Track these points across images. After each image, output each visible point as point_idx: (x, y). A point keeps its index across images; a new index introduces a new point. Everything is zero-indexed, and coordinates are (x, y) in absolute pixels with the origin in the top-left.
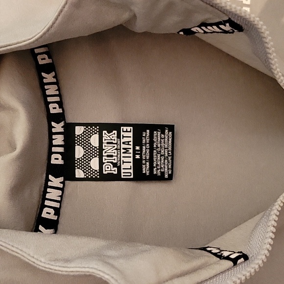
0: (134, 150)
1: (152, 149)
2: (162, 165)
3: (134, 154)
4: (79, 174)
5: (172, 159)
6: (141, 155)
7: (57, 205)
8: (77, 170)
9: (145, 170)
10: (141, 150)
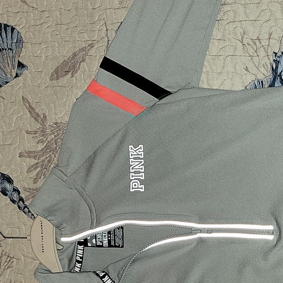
0: (108, 236)
1: (115, 236)
2: (119, 242)
3: (108, 238)
4: (89, 244)
5: (123, 240)
6: (110, 238)
7: (82, 256)
8: (89, 243)
9: (112, 243)
10: (111, 236)
